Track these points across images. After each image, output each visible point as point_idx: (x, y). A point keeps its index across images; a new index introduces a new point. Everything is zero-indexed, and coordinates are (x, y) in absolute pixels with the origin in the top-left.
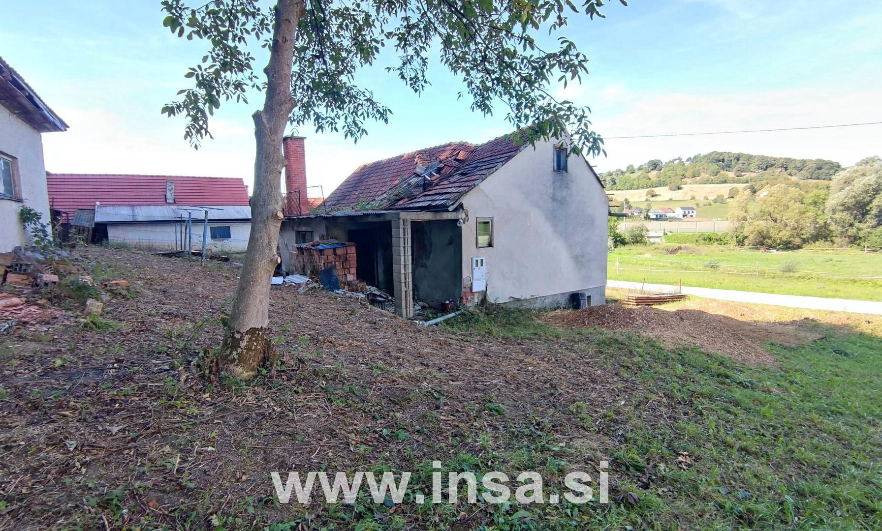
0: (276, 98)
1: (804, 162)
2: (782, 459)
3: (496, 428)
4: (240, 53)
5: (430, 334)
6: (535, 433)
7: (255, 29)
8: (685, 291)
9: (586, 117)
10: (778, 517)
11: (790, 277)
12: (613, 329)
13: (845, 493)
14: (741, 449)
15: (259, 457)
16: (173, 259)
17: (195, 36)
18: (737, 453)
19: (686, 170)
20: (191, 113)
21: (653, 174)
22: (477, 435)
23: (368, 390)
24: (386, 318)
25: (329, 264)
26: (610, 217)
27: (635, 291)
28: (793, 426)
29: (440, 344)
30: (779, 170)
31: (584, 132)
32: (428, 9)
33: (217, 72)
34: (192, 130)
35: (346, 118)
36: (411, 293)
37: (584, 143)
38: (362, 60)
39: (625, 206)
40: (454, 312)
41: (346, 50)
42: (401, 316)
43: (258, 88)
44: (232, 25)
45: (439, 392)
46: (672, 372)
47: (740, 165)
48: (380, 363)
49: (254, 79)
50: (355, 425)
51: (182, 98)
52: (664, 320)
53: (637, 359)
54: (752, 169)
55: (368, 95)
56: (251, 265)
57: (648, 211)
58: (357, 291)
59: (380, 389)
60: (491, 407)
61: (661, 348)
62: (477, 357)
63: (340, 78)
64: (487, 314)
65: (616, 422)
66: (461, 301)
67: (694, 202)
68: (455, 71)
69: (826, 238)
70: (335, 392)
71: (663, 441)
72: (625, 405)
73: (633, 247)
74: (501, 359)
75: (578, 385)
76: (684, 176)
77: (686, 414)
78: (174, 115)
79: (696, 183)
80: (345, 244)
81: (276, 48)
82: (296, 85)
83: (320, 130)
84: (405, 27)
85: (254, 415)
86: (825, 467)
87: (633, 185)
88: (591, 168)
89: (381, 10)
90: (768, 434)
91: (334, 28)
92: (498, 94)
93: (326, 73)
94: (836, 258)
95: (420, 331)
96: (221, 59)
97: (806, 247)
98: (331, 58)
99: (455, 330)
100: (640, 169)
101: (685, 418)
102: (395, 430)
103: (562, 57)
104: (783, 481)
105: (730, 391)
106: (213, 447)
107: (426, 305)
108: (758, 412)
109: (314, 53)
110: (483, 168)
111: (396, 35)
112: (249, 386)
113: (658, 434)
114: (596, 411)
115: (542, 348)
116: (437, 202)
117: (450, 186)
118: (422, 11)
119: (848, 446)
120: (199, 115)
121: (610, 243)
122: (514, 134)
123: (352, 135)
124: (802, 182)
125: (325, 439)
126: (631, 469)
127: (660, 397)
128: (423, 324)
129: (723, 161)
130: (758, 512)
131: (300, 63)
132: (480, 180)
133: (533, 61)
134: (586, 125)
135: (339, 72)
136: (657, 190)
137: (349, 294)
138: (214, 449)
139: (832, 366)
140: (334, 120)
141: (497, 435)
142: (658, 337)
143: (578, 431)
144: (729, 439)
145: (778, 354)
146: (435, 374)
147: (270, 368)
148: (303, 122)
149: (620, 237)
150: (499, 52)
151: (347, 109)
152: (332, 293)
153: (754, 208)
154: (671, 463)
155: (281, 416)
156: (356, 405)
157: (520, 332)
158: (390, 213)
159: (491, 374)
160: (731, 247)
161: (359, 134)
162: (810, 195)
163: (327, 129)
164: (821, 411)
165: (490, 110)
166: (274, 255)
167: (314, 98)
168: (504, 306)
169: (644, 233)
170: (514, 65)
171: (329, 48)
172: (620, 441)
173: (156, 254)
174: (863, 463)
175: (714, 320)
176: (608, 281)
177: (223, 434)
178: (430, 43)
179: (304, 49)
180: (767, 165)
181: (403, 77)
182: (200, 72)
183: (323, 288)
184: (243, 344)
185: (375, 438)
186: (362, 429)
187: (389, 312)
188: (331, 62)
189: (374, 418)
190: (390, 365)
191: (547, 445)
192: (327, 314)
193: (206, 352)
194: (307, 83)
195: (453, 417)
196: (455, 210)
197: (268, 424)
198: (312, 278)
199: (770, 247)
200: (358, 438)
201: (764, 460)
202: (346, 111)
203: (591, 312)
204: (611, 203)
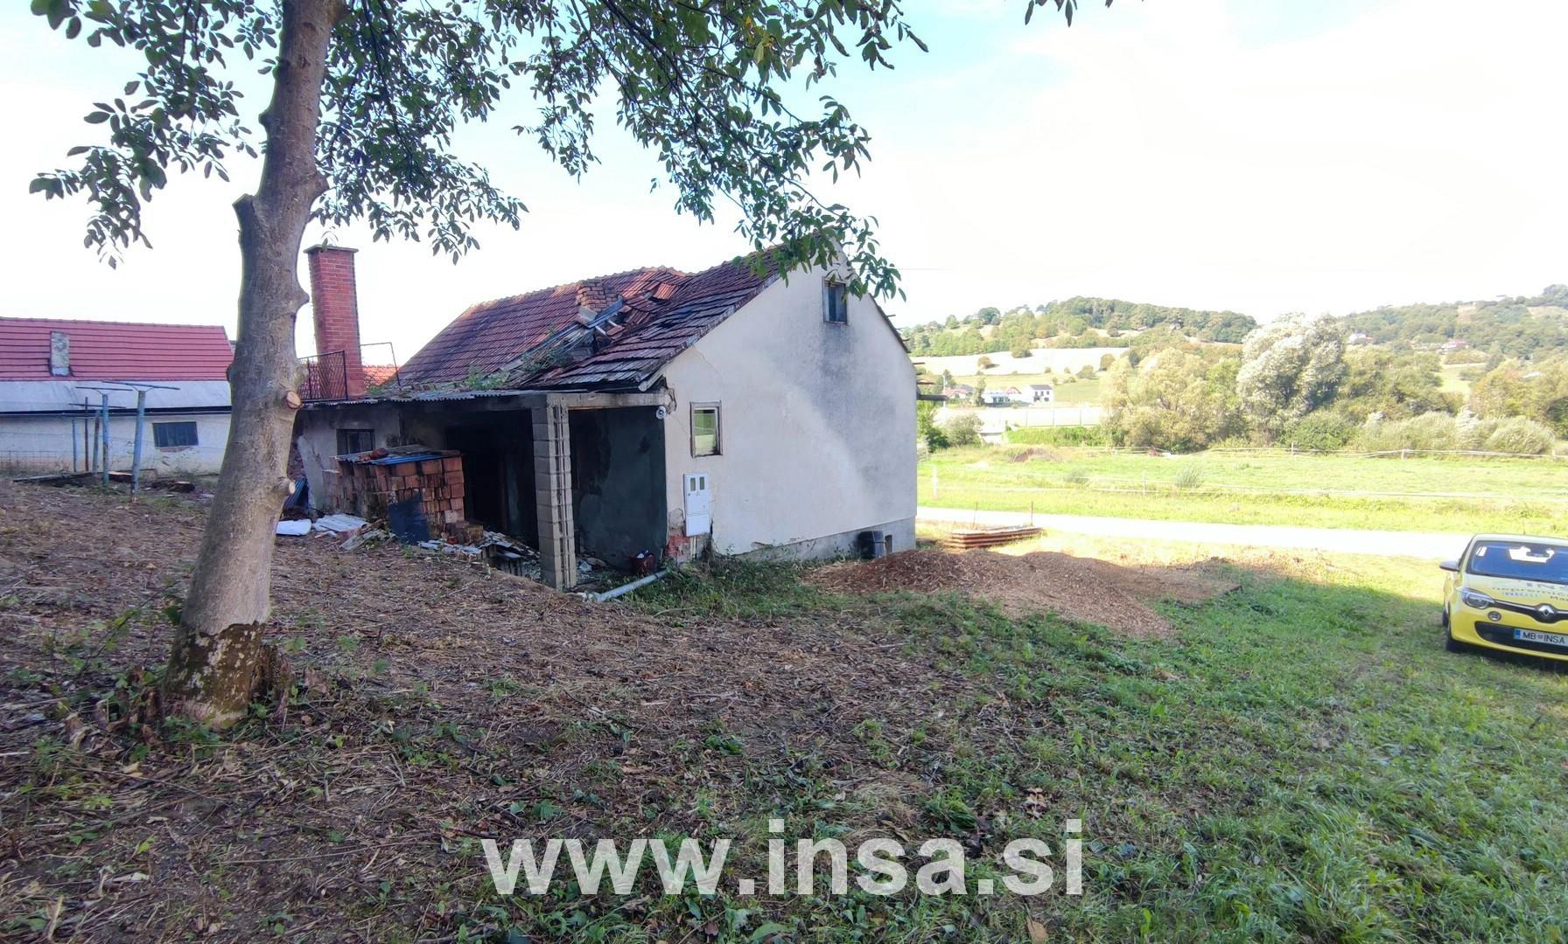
0: (285, 171)
1: (1206, 315)
2: (1181, 785)
3: (725, 780)
4: (210, 82)
5: (608, 615)
6: (794, 781)
7: (244, 37)
8: (1038, 521)
9: (871, 234)
10: (1174, 879)
11: (1192, 494)
12: (926, 590)
13: (1266, 827)
14: (1123, 775)
15: (249, 883)
16: (63, 492)
17: (106, 41)
18: (1115, 782)
19: (1036, 325)
20: (101, 194)
21: (987, 331)
22: (690, 795)
23: (481, 730)
24: (522, 591)
25: (408, 493)
26: (919, 402)
27: (963, 525)
28: (1197, 731)
29: (627, 634)
30: (1172, 327)
31: (868, 258)
32: (592, 26)
33: (160, 117)
34: (104, 229)
35: (436, 216)
36: (572, 542)
37: (868, 277)
38: (466, 110)
39: (946, 383)
40: (654, 573)
41: (435, 90)
42: (553, 585)
43: (251, 151)
44: (191, 24)
45: (621, 723)
46: (1018, 656)
47: (1116, 319)
48: (509, 678)
49: (241, 133)
50: (454, 800)
51: (79, 163)
52: (1007, 571)
53: (964, 639)
54: (1133, 325)
55: (479, 175)
56: (231, 499)
57: (981, 391)
58: (464, 542)
59: (507, 727)
60: (716, 743)
61: (1001, 618)
62: (694, 654)
63: (423, 140)
64: (714, 575)
65: (929, 748)
66: (665, 554)
67: (1050, 376)
68: (646, 142)
69: (1239, 432)
70: (415, 739)
71: (1003, 774)
72: (944, 718)
73: (958, 450)
74: (737, 654)
75: (868, 690)
76: (1033, 335)
77: (1039, 724)
78: (61, 195)
79: (1052, 346)
80: (439, 454)
81: (287, 75)
82: (332, 149)
83: (383, 237)
84: (549, 56)
85: (238, 799)
86: (1239, 790)
87: (957, 348)
88: (886, 319)
89: (503, 21)
90: (1160, 747)
91: (411, 47)
92: (723, 186)
93: (394, 129)
94: (1254, 463)
95: (588, 611)
96: (169, 92)
97: (1214, 446)
98: (405, 101)
99: (655, 606)
100: (966, 322)
101: (1038, 731)
102: (534, 803)
103: (828, 130)
104: (1183, 820)
105: (1105, 681)
106: (144, 872)
107: (602, 563)
108: (1146, 712)
109: (370, 91)
110: (701, 314)
111: (532, 68)
112: (229, 741)
113: (996, 762)
114: (897, 732)
115: (809, 631)
116: (619, 376)
117: (641, 345)
118: (582, 30)
119: (1271, 754)
120: (120, 198)
121: (922, 444)
122: (752, 256)
123: (447, 247)
124: (1204, 346)
125: (391, 834)
126: (953, 826)
127: (999, 699)
128: (594, 599)
129: (1090, 311)
130: (1146, 875)
131: (341, 108)
132: (695, 337)
133: (780, 134)
134: (871, 247)
135: (419, 128)
136: (994, 358)
137: (449, 548)
138: (146, 877)
139: (1249, 631)
140: (411, 218)
141: (726, 792)
142: (997, 600)
143: (867, 770)
144: (1105, 760)
145: (1175, 618)
146: (614, 690)
147: (274, 703)
148: (347, 220)
149: (939, 434)
150: (721, 114)
151: (437, 199)
152: (414, 548)
153: (1136, 386)
154: (1016, 810)
155: (298, 796)
156: (456, 761)
157: (771, 603)
158: (529, 395)
159: (718, 682)
160: (1106, 449)
161: (461, 247)
162: (1215, 366)
163: (397, 235)
164: (1235, 703)
165: (709, 214)
166: (281, 479)
167: (369, 175)
168: (743, 559)
169: (975, 427)
170: (747, 137)
171: (399, 82)
172: (936, 781)
173: (26, 482)
174: (1289, 778)
175: (1080, 568)
176: (919, 509)
177: (169, 845)
178: (596, 86)
179: (350, 82)
180: (1154, 318)
181: (547, 146)
182: (120, 114)
183: (395, 540)
184: (215, 658)
185: (494, 821)
186: (467, 806)
187: (527, 580)
188: (404, 110)
189: (493, 782)
190: (528, 679)
191: (814, 800)
192: (401, 589)
193: (132, 678)
194: (356, 145)
195: (646, 768)
196: (652, 390)
197: (268, 814)
198: (371, 521)
199: (1161, 448)
200: (460, 825)
201: (1155, 789)
202: (436, 202)
203: (892, 563)
204: (924, 378)
